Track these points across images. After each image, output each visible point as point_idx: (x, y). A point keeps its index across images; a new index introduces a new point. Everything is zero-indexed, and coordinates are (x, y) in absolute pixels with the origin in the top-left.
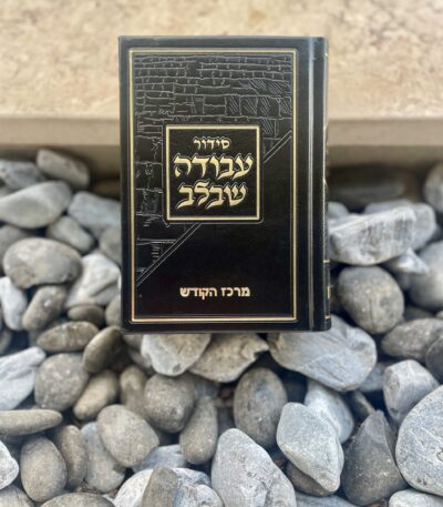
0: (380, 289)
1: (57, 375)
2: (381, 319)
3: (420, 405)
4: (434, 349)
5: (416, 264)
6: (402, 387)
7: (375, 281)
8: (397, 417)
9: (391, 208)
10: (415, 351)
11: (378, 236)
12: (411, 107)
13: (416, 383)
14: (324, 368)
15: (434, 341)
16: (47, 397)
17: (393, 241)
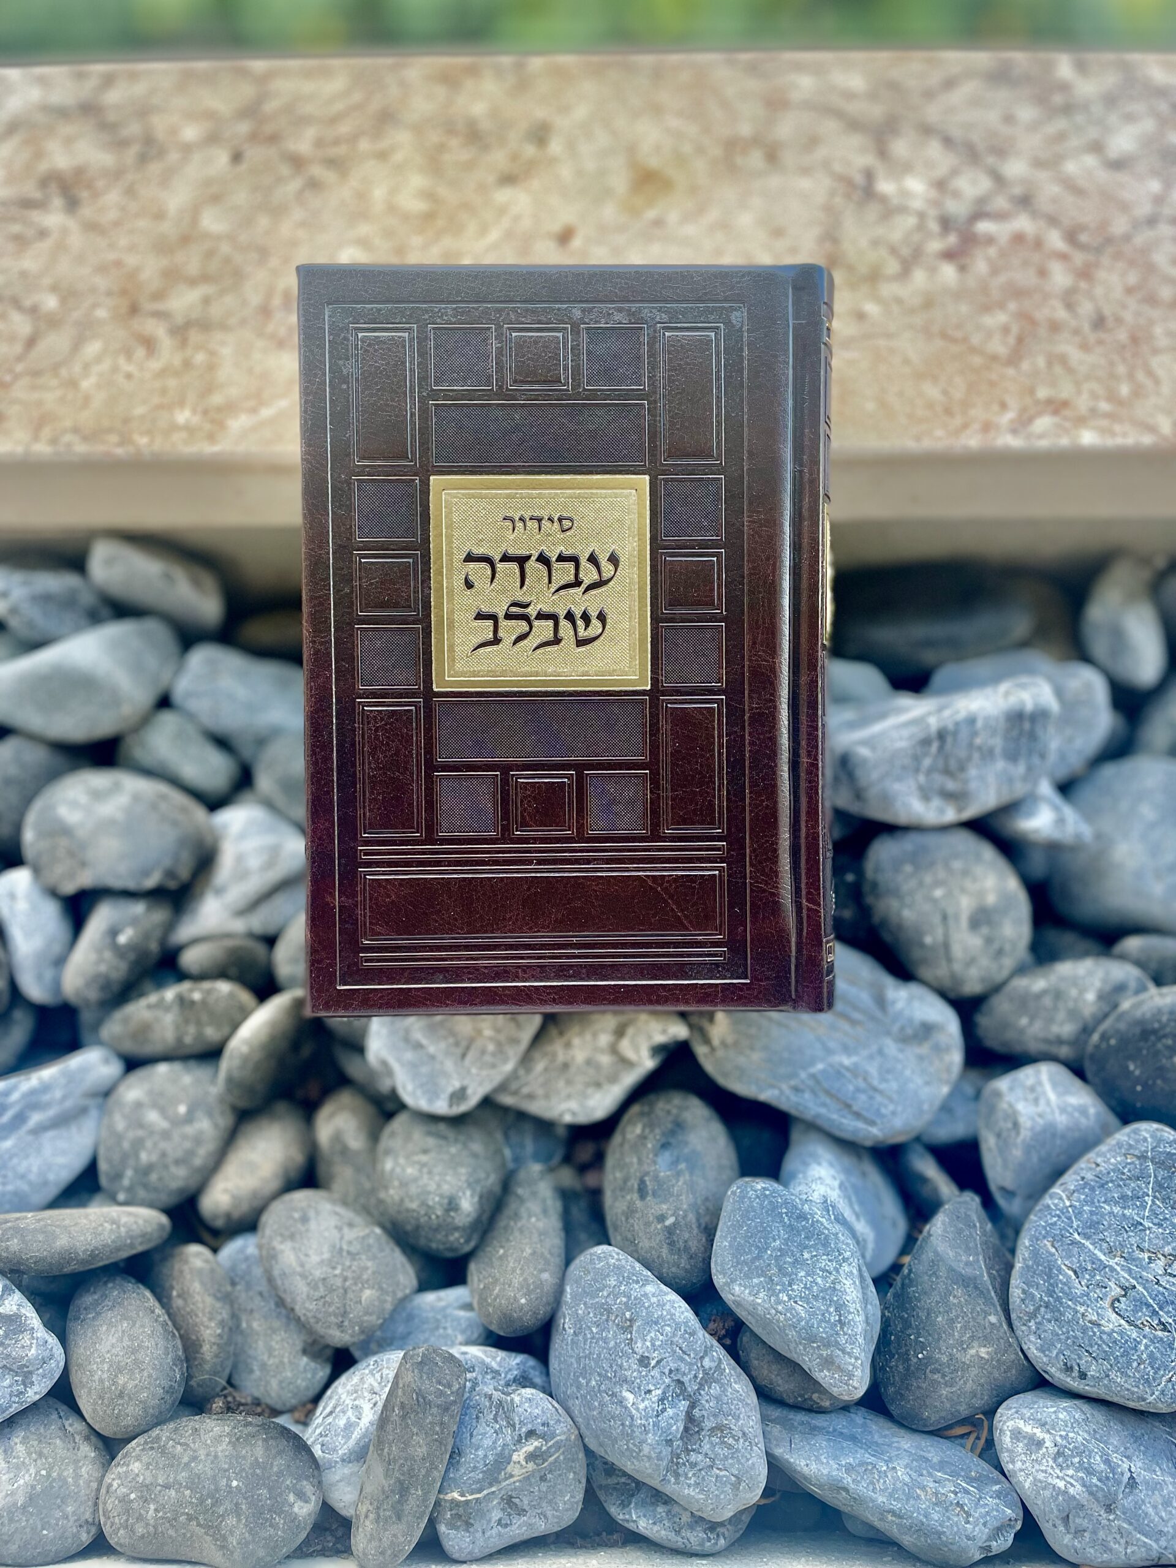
0: (968, 884)
1: (153, 1117)
2: (971, 962)
3: (1070, 1179)
4: (1104, 1037)
5: (1060, 821)
6: (1025, 1134)
7: (957, 865)
8: (1011, 1207)
9: (995, 680)
10: (1060, 1041)
11: (962, 753)
12: (1044, 423)
13: (1061, 1120)
14: (828, 1093)
15: (1106, 1016)
16: (129, 1173)
17: (1000, 765)
